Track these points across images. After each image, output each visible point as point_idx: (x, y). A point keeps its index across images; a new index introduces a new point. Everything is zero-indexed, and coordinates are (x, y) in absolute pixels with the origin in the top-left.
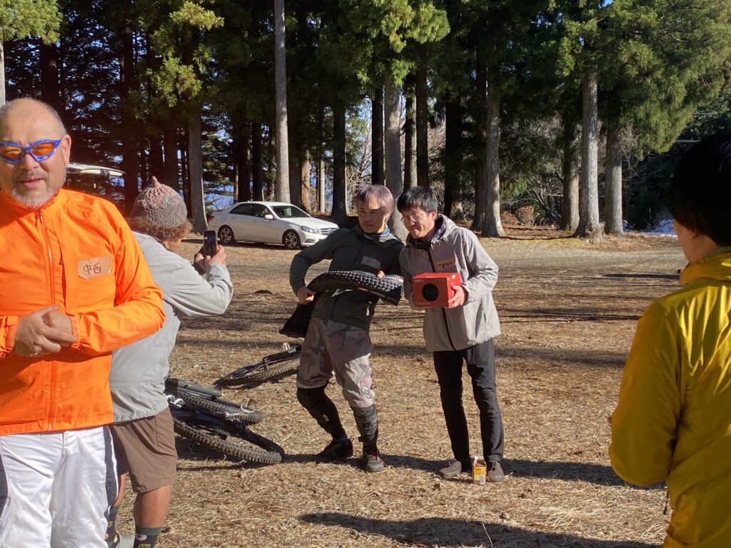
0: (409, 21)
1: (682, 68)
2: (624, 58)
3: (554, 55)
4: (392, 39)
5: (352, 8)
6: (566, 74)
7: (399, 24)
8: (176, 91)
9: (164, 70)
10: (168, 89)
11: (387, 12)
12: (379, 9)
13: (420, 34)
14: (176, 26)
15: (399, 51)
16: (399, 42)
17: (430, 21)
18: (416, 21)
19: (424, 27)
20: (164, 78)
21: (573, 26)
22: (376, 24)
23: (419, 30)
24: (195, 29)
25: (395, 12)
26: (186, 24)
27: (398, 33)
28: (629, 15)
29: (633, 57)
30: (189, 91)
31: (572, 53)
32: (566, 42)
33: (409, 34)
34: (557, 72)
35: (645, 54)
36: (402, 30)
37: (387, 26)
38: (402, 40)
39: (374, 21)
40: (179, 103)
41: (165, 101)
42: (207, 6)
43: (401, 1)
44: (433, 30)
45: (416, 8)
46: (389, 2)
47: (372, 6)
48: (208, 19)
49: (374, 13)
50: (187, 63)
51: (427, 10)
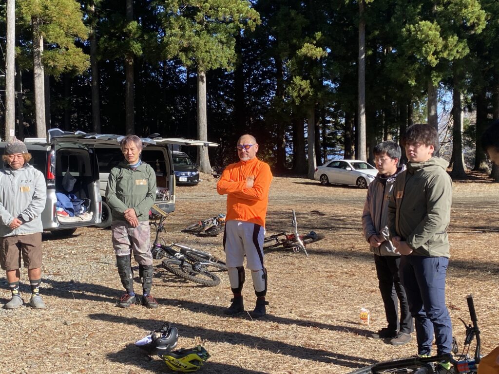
0: (440, 47)
4: (429, 58)
5: (405, 41)
7: (433, 49)
8: (299, 95)
9: (293, 84)
10: (295, 94)
11: (426, 43)
12: (421, 41)
13: (449, 55)
14: (300, 58)
15: (434, 65)
16: (434, 60)
17: (455, 46)
18: (445, 47)
19: (452, 50)
20: (293, 89)
22: (419, 50)
23: (447, 52)
24: (311, 58)
25: (431, 42)
26: (305, 56)
27: (433, 54)
30: (307, 95)
33: (441, 55)
36: (436, 53)
37: (426, 51)
38: (436, 59)
39: (418, 48)
40: (301, 102)
41: (294, 102)
42: (318, 45)
43: (435, 35)
44: (457, 52)
45: (445, 39)
46: (428, 36)
47: (417, 39)
48: (318, 52)
49: (418, 44)
50: (306, 79)
51: (453, 39)
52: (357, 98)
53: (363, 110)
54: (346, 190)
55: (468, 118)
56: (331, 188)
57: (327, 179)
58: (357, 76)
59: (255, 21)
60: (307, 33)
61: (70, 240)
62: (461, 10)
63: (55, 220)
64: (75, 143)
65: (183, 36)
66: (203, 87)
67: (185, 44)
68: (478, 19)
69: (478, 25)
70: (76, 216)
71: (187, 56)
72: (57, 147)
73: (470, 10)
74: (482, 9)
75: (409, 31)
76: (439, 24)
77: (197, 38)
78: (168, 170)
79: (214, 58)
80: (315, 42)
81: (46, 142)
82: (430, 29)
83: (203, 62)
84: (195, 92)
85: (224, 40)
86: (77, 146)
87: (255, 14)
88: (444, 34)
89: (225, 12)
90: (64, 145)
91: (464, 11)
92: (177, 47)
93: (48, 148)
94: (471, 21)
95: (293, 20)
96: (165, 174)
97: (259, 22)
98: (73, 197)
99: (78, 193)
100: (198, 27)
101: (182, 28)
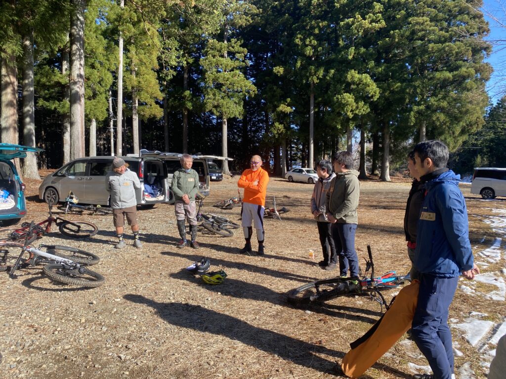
0: (354, 108)
1: (459, 122)
2: (434, 119)
3: (408, 118)
4: (348, 114)
5: (335, 104)
6: (412, 124)
7: (351, 109)
8: (278, 133)
9: (275, 126)
10: (276, 132)
11: (347, 105)
12: (344, 104)
13: (359, 112)
14: (278, 112)
15: (351, 118)
16: (351, 115)
17: (363, 107)
18: (357, 108)
19: (360, 109)
20: (274, 129)
21: (415, 108)
22: (343, 109)
23: (358, 110)
24: (284, 112)
25: (350, 105)
26: (281, 111)
27: (351, 112)
28: (436, 103)
29: (438, 118)
30: (282, 133)
31: (414, 117)
32: (412, 113)
33: (355, 112)
34: (409, 124)
35: (442, 117)
36: (352, 111)
37: (347, 110)
38: (352, 114)
39: (342, 108)
40: (279, 137)
41: (274, 136)
42: (288, 105)
43: (352, 101)
44: (364, 110)
45: (357, 103)
46: (348, 101)
47: (342, 103)
48: (288, 110)
49: (342, 106)
50: (282, 124)
51: (361, 104)
52: (309, 135)
53: (312, 141)
54: (302, 184)
55: (368, 146)
56: (294, 184)
57: (292, 179)
58: (309, 122)
59: (254, 91)
60: (283, 99)
61: (152, 210)
62: (366, 88)
63: (144, 199)
64: (155, 157)
65: (214, 99)
66: (225, 128)
67: (216, 103)
68: (375, 93)
69: (375, 96)
70: (155, 197)
71: (216, 110)
72: (145, 160)
73: (371, 87)
74: (377, 87)
75: (338, 98)
76: (354, 95)
77: (222, 100)
78: (206, 173)
79: (231, 111)
80: (286, 104)
81: (138, 156)
82: (349, 98)
83: (226, 113)
84: (221, 130)
85: (237, 102)
86: (156, 159)
87: (254, 88)
88: (356, 101)
89: (238, 87)
90: (149, 158)
91: (367, 88)
92: (211, 105)
93: (140, 160)
94: (371, 94)
95: (275, 91)
96: (204, 175)
97: (256, 92)
98: (153, 187)
99: (156, 185)
100: (223, 94)
101: (214, 95)
